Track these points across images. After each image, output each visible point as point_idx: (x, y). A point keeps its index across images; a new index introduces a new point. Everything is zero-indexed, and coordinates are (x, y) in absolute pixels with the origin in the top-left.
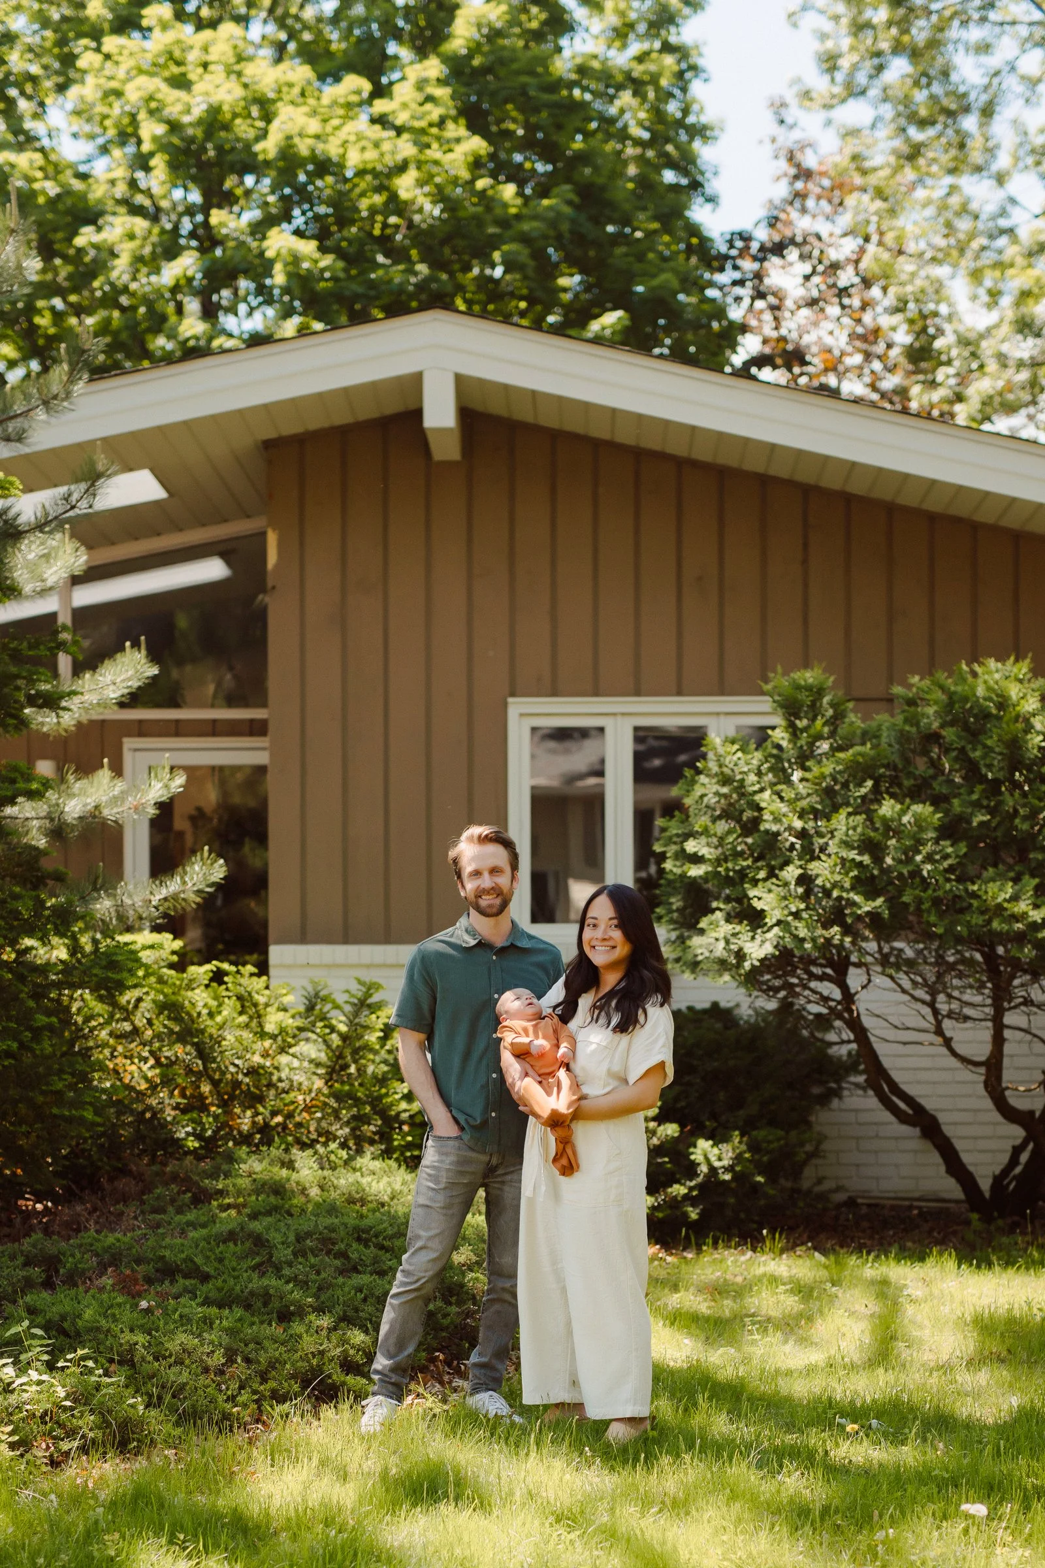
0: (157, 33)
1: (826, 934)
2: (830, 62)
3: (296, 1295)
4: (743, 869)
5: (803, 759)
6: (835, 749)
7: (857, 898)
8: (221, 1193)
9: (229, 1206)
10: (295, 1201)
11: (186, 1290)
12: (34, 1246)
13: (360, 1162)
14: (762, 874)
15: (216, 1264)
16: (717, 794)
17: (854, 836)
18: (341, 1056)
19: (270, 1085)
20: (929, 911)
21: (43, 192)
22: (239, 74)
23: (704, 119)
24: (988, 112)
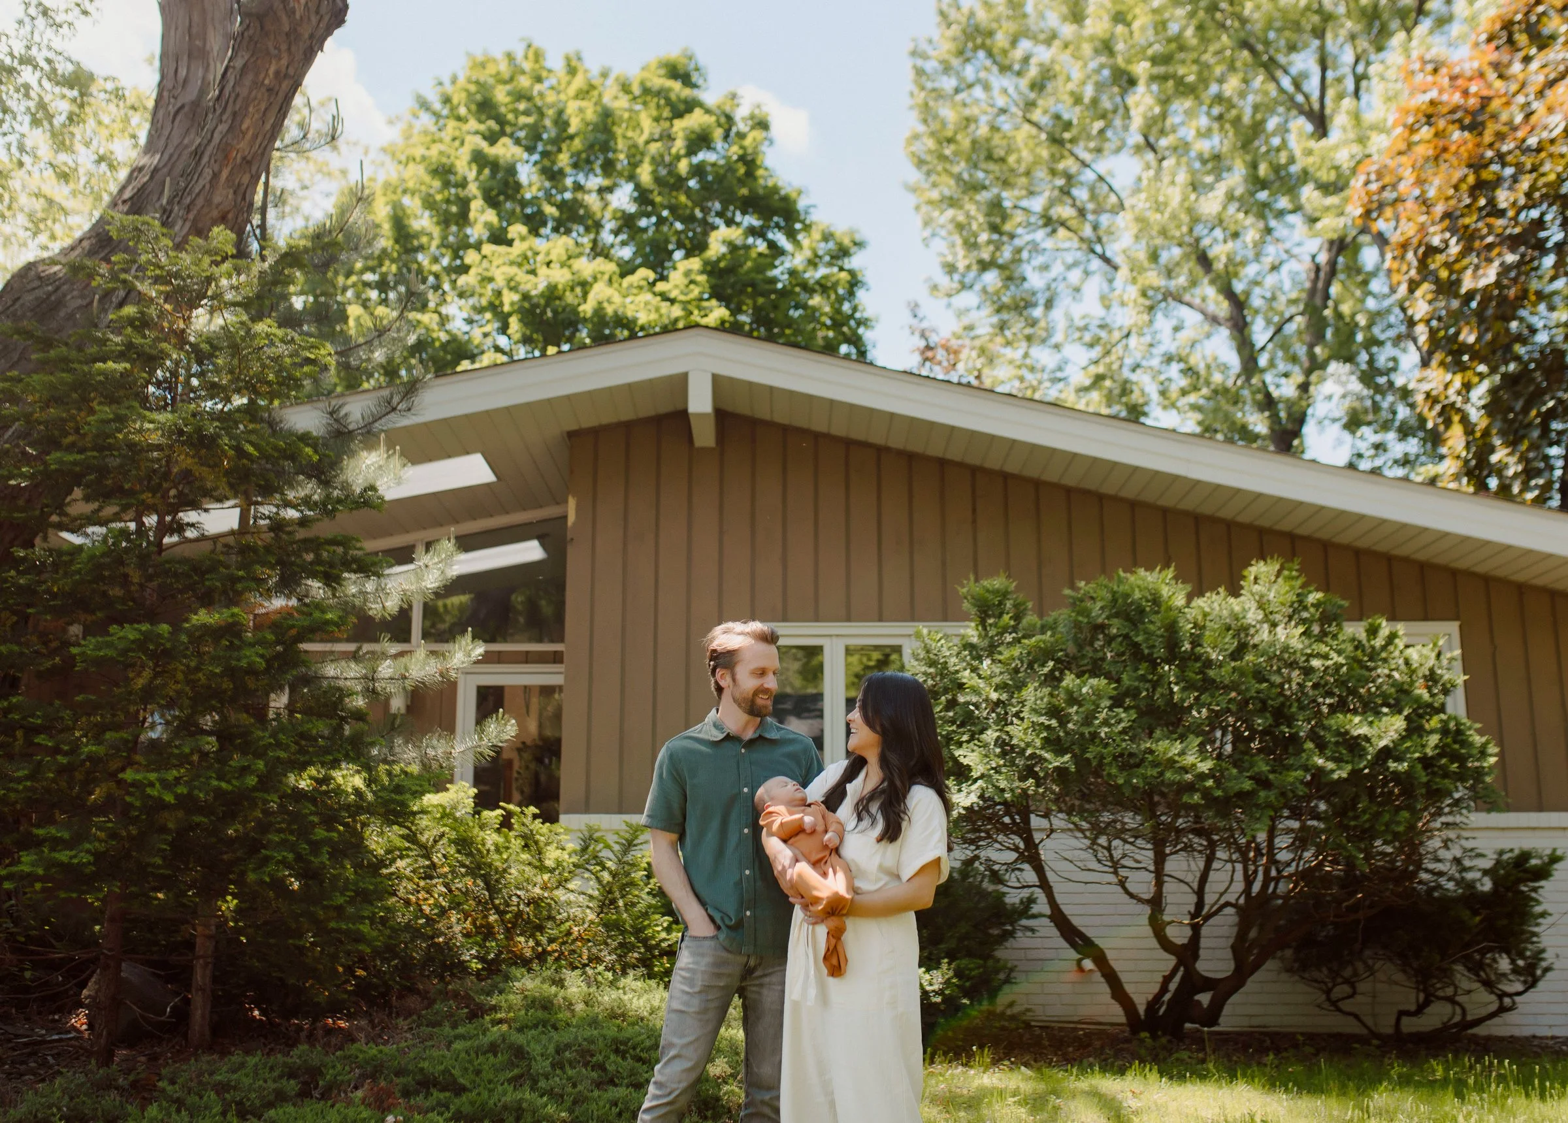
0: (517, 243)
1: (1024, 785)
2: (951, 269)
3: (550, 1109)
4: (949, 733)
5: (992, 649)
6: (1017, 641)
7: (1047, 755)
8: (495, 1008)
9: (501, 1021)
10: (560, 1016)
11: (439, 1104)
12: (300, 1057)
13: (623, 982)
14: (965, 738)
15: (472, 1077)
16: (925, 673)
17: (1042, 704)
18: (610, 892)
19: (551, 918)
20: (1110, 764)
21: (438, 339)
22: (570, 267)
23: (866, 315)
24: (1049, 304)
